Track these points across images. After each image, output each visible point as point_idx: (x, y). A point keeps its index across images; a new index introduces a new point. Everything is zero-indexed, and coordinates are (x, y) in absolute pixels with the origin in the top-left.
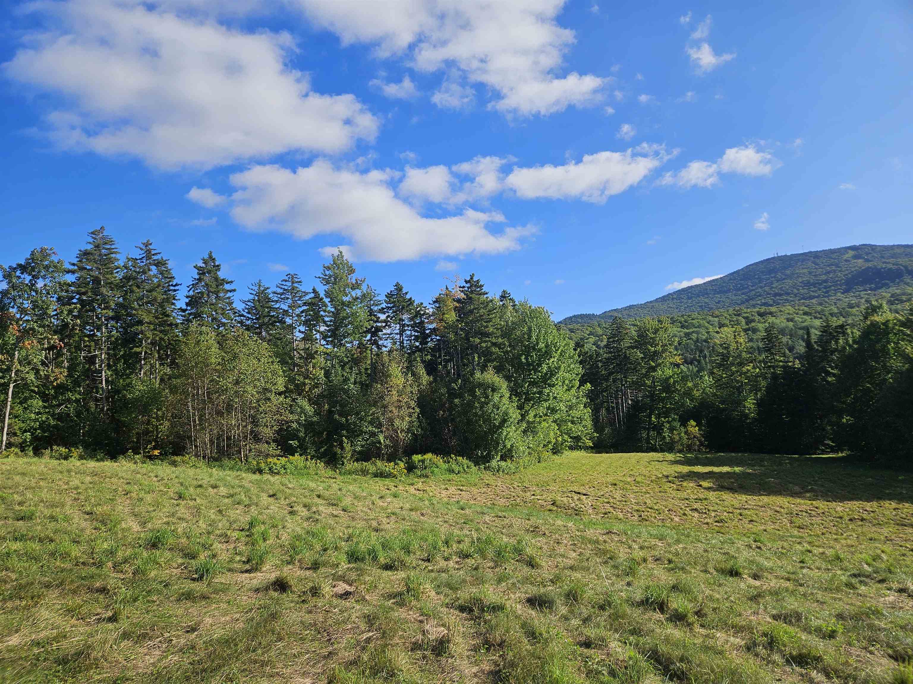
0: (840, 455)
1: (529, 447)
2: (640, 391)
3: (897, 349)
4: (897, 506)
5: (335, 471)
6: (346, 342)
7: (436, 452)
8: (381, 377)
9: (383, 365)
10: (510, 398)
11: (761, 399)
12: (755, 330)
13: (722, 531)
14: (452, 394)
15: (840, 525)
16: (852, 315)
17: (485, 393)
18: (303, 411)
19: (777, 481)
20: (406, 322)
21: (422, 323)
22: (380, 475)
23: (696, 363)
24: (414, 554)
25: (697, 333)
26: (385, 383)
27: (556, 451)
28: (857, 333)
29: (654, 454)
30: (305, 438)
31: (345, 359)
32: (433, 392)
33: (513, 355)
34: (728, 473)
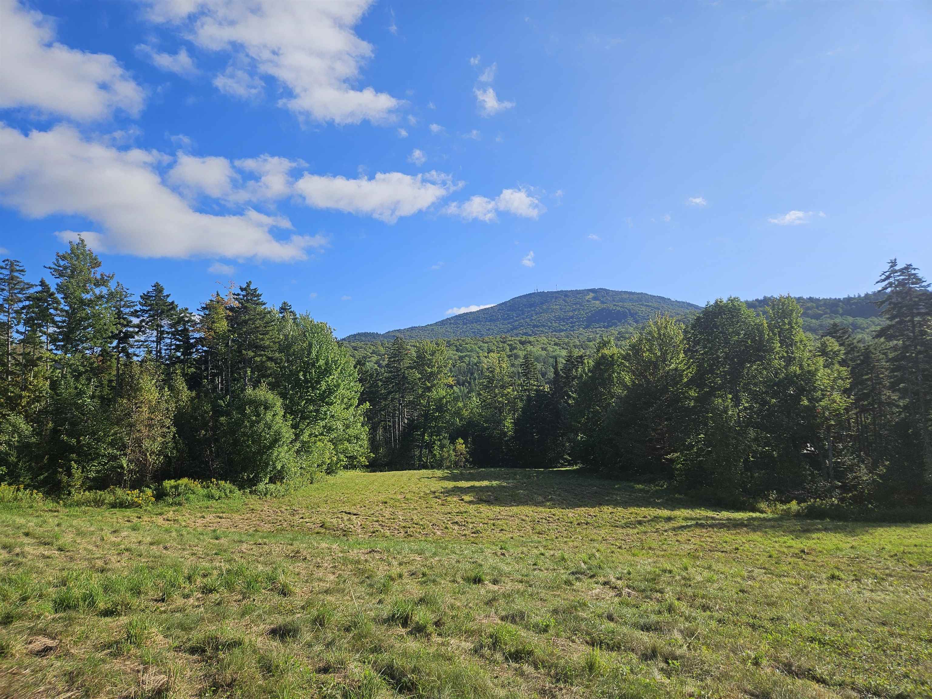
0: (575, 467)
1: (301, 468)
2: (416, 410)
3: (619, 378)
4: (613, 510)
5: (58, 503)
6: (84, 348)
7: (193, 476)
8: (128, 390)
9: (132, 377)
10: (284, 416)
11: (518, 419)
12: (516, 357)
13: (477, 542)
14: (218, 412)
15: (570, 530)
16: (590, 348)
17: (256, 411)
18: (16, 429)
19: (526, 492)
20: (166, 328)
21: (186, 330)
22: (121, 505)
23: (467, 385)
24: (146, 594)
25: (470, 357)
26: (134, 398)
27: (330, 471)
28: (592, 363)
29: (425, 470)
30: (17, 463)
31: (81, 368)
32: (195, 409)
33: (290, 371)
34: (487, 487)
